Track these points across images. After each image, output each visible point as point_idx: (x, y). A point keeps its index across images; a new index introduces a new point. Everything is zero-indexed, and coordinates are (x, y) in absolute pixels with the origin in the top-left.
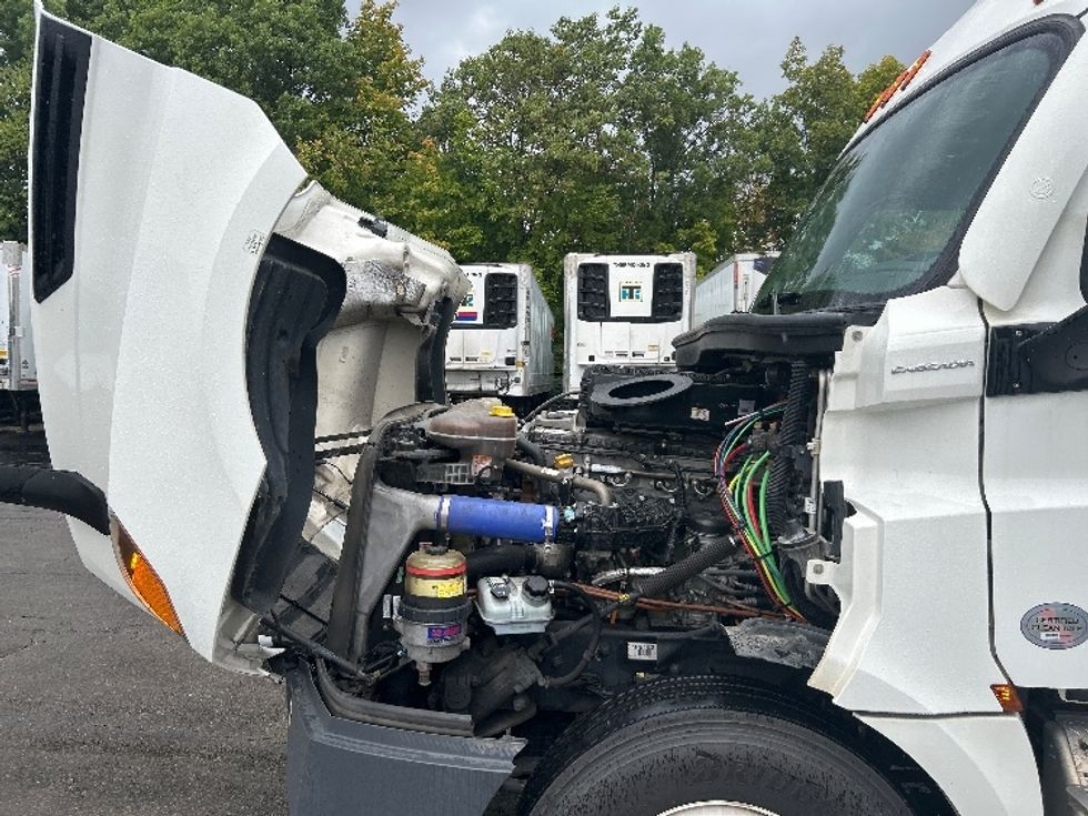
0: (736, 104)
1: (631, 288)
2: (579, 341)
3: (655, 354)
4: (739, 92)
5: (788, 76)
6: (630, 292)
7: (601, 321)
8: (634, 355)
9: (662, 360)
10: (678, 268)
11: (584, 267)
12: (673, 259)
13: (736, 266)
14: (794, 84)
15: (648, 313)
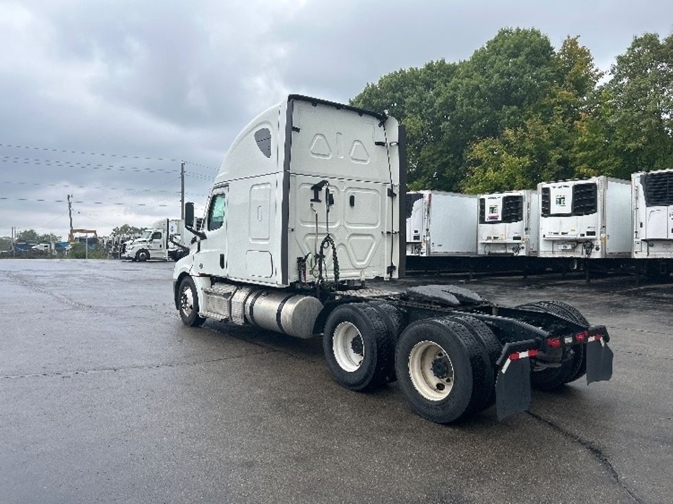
8: (562, 233)
9: (579, 237)
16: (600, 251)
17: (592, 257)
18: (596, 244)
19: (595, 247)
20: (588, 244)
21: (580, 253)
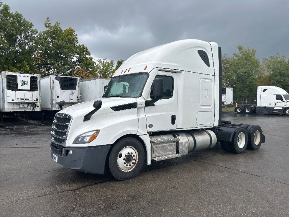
0: (32, 31)
1: (24, 82)
2: (7, 96)
3: (32, 99)
4: (33, 28)
5: (46, 27)
6: (24, 83)
7: (15, 90)
8: (26, 99)
9: (34, 101)
10: (36, 78)
11: (8, 76)
12: (35, 75)
13: (51, 78)
14: (48, 29)
15: (29, 89)
16: (39, 107)
17: (35, 110)
18: (37, 104)
19: (37, 106)
20: (33, 104)
21: (29, 109)
